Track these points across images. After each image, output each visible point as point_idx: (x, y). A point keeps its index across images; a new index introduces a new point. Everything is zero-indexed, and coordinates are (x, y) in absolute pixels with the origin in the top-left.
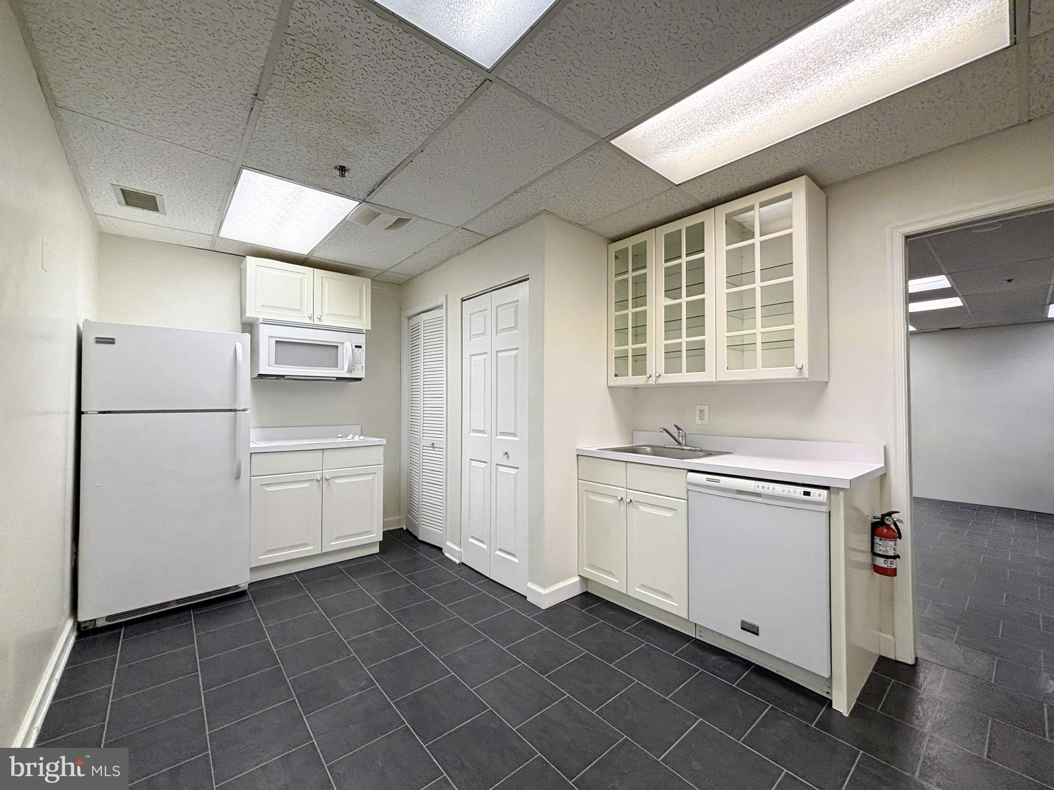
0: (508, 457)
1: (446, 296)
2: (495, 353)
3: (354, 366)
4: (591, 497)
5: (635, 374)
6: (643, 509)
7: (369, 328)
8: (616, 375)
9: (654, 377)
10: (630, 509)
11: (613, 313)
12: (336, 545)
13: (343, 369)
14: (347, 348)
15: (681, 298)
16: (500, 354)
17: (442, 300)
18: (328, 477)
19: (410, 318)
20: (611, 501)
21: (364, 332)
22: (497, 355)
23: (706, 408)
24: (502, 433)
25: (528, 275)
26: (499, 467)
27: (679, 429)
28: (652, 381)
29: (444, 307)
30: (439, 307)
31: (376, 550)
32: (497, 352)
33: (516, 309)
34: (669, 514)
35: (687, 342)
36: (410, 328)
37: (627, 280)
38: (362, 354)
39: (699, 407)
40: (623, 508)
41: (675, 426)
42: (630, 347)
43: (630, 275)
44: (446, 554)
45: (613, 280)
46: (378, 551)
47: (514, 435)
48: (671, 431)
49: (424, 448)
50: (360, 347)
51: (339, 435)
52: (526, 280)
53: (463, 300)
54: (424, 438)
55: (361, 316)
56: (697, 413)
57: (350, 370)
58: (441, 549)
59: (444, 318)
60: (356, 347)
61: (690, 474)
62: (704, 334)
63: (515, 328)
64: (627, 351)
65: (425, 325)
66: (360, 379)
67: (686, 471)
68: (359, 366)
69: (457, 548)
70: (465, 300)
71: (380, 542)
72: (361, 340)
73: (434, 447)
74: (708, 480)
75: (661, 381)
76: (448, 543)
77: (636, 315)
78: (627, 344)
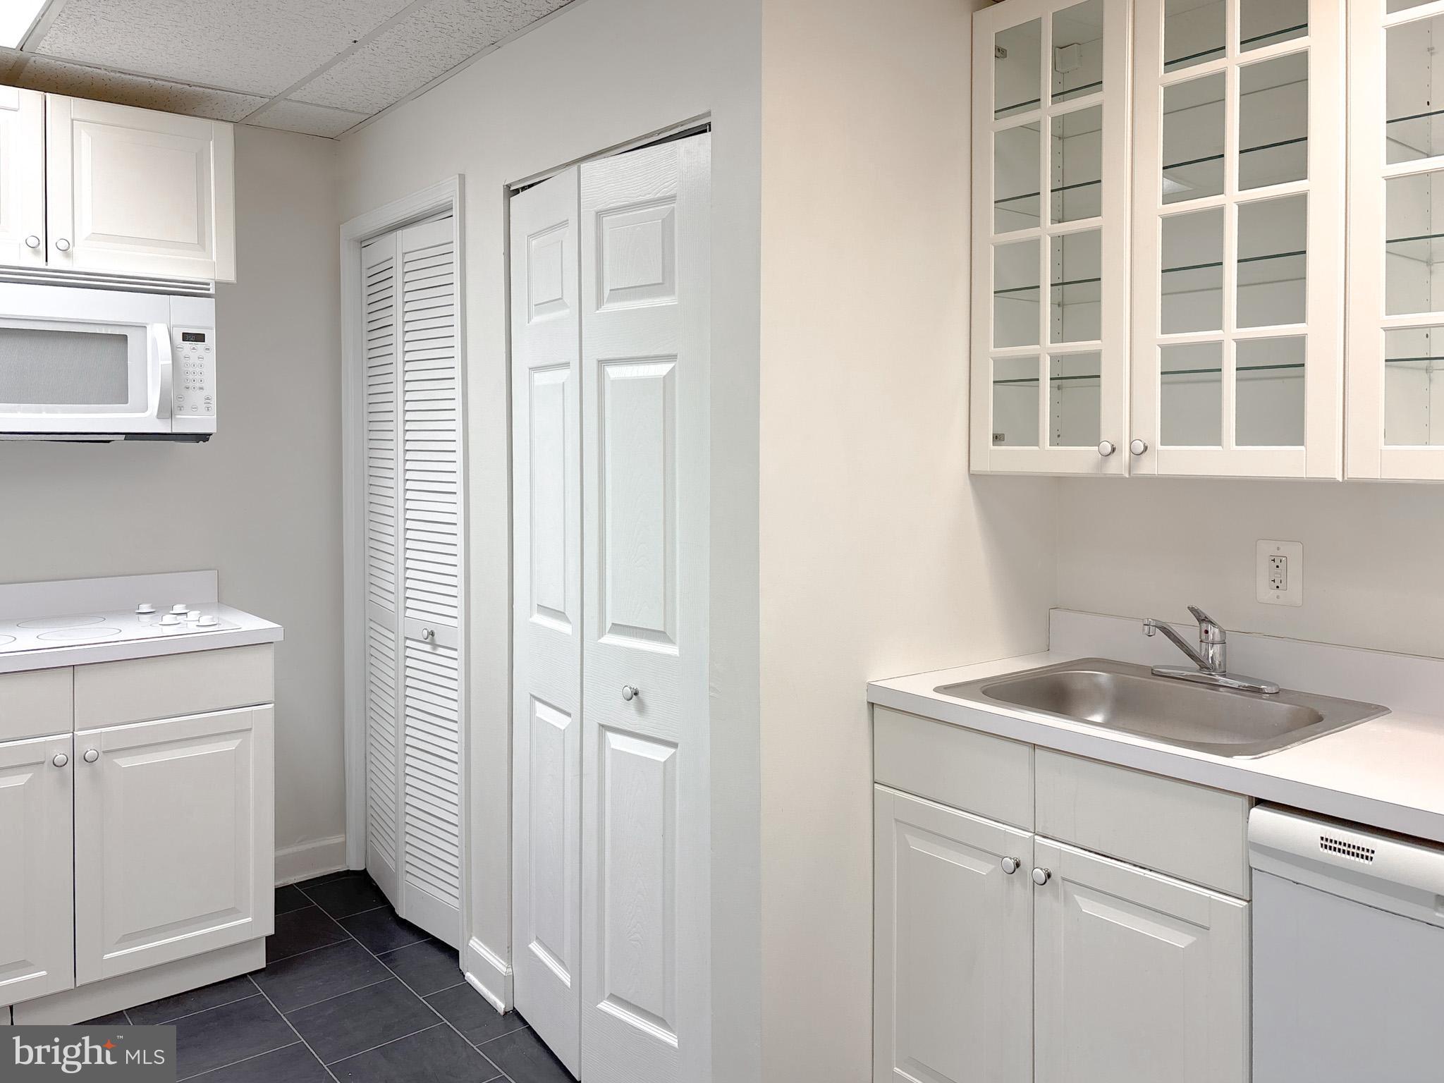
0: (641, 708)
1: (462, 178)
2: (595, 365)
3: (180, 398)
4: (918, 845)
5: (1058, 438)
6: (1089, 907)
7: (229, 275)
8: (997, 438)
9: (1126, 454)
10: (1045, 899)
11: (990, 236)
12: (120, 957)
13: (145, 409)
14: (154, 341)
15: (1220, 190)
16: (613, 372)
17: (448, 192)
18: (91, 754)
19: (364, 242)
20: (982, 868)
21: (212, 291)
22: (601, 376)
23: (1293, 552)
24: (618, 629)
25: (708, 114)
26: (610, 735)
27: (1202, 619)
28: (1118, 466)
29: (456, 212)
30: (442, 212)
31: (257, 960)
32: (602, 363)
33: (667, 224)
34: (1180, 939)
35: (1240, 343)
36: (366, 273)
37: (1035, 128)
38: (204, 358)
39: (1267, 549)
40: (1020, 892)
41: (1192, 610)
42: (1046, 349)
43: (1047, 113)
44: (470, 977)
45: (990, 128)
46: (264, 966)
47: (659, 635)
48: (1177, 630)
49: (409, 643)
50: (200, 338)
51: (145, 608)
52: (703, 130)
53: (512, 192)
54: (409, 613)
55: (201, 243)
56: (1264, 569)
57: (167, 410)
58: (453, 954)
59: (456, 247)
60: (187, 337)
61: (1258, 813)
62: (1302, 319)
63: (662, 287)
64: (1035, 360)
65: (408, 267)
66: (204, 437)
67: (1243, 803)
68: (196, 398)
69: (500, 965)
70: (517, 192)
71: (268, 938)
72: (200, 315)
73: (435, 646)
74: (1327, 843)
75: (1148, 467)
76: (476, 944)
77: (1061, 243)
78: (1036, 341)
